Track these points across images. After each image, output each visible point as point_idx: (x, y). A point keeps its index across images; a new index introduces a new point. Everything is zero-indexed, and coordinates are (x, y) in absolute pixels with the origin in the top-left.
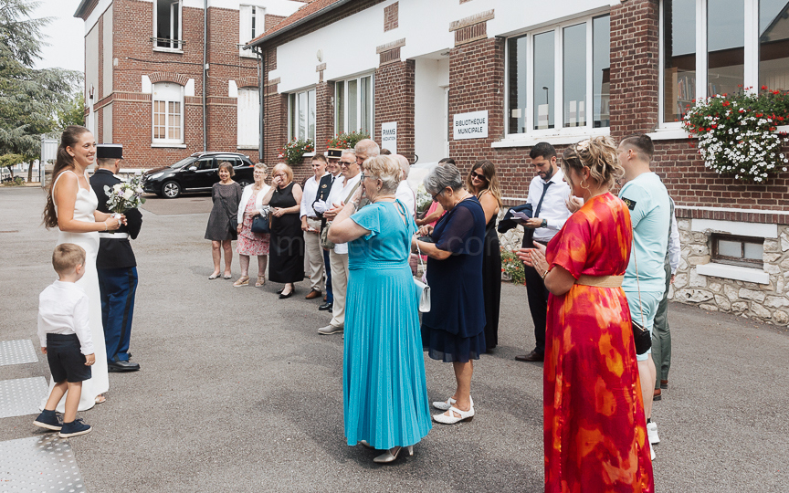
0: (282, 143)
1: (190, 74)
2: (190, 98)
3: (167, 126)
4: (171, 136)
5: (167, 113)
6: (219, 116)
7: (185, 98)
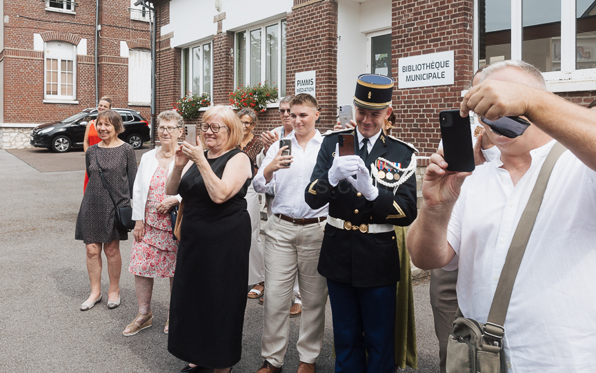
0: (175, 99)
1: (82, 35)
2: (82, 56)
3: (59, 83)
4: (63, 92)
5: (59, 71)
6: (111, 74)
7: (78, 57)
